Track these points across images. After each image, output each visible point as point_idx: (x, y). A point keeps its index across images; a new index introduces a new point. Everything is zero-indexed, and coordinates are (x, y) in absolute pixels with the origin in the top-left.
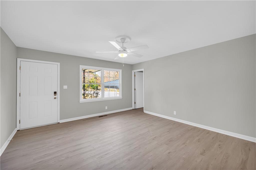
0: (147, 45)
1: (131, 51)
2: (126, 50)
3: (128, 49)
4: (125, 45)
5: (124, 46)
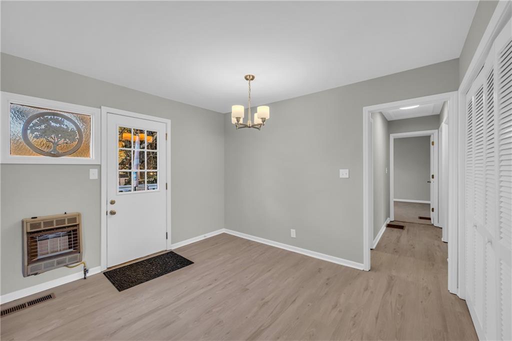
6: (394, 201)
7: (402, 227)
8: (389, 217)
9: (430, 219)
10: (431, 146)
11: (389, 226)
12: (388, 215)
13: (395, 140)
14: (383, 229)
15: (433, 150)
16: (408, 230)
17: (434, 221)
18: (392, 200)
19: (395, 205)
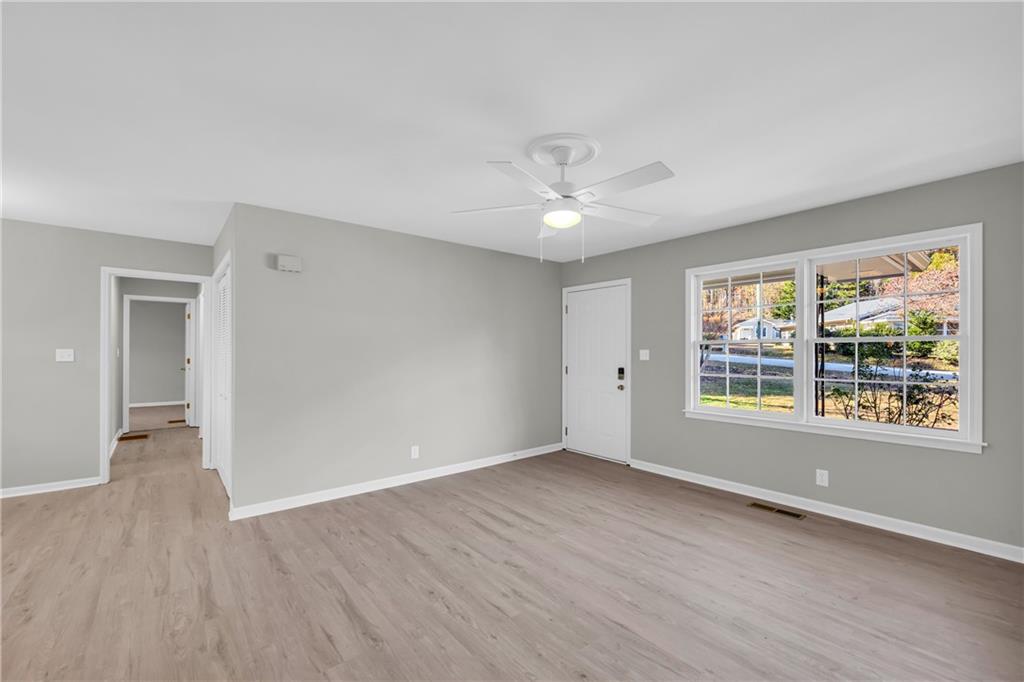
0: (660, 162)
1: (594, 199)
2: (572, 195)
3: (583, 191)
4: (571, 174)
5: (566, 179)
6: (131, 409)
7: (145, 437)
8: (121, 427)
9: (184, 421)
10: (187, 320)
11: (121, 439)
12: (120, 425)
13: (132, 302)
14: (115, 443)
15: (189, 324)
16: (154, 438)
17: (190, 421)
18: (127, 405)
19: (130, 413)
